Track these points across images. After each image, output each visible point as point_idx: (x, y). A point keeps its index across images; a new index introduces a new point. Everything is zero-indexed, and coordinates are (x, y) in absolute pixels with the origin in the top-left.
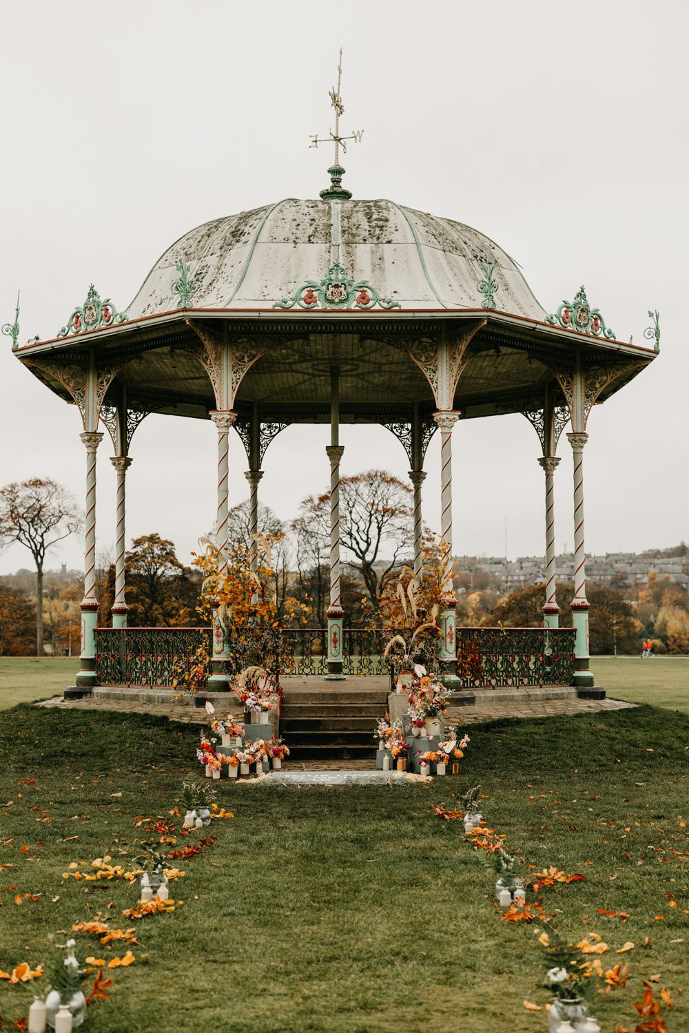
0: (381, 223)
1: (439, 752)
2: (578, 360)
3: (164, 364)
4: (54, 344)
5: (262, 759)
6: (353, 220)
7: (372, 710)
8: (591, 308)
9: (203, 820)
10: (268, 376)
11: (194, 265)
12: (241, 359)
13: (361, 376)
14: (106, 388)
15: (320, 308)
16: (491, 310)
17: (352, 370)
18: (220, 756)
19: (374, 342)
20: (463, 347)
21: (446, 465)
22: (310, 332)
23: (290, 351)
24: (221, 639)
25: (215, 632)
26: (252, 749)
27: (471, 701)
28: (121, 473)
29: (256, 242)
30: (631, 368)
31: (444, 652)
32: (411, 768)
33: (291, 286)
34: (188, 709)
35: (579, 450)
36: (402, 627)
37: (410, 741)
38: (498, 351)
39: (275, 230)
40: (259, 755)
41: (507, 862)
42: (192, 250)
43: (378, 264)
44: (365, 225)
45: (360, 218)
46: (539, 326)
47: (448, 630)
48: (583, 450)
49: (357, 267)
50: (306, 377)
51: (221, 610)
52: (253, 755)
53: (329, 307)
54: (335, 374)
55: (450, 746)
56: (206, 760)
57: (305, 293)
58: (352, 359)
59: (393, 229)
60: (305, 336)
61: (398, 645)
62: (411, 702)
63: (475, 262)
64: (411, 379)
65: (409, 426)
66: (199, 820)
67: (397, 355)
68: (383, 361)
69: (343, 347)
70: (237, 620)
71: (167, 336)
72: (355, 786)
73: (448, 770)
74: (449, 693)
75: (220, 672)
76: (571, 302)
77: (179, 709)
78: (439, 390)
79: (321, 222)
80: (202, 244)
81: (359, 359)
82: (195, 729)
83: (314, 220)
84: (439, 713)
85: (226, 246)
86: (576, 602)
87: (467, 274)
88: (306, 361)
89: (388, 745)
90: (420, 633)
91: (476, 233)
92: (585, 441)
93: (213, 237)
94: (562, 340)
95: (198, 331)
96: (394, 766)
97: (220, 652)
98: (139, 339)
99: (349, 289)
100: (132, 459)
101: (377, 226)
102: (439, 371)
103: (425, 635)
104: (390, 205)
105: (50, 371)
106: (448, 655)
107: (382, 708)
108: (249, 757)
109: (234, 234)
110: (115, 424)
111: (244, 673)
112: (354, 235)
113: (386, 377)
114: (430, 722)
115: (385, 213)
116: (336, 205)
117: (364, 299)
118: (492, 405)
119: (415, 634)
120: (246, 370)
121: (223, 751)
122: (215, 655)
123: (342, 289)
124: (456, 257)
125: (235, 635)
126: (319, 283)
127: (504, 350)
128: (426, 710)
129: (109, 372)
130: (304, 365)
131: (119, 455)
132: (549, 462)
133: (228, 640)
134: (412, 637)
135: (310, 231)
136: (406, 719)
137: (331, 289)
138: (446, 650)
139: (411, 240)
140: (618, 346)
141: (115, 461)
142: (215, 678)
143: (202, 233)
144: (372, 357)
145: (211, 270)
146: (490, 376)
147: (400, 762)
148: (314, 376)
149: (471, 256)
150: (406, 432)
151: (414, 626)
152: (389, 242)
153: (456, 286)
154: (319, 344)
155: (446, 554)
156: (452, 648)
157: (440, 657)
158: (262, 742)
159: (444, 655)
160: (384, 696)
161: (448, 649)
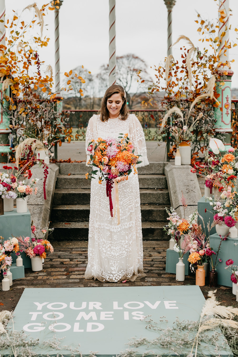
7: (150, 182)
31: (220, 123)
47: (225, 101)
61: (177, 117)
90: (197, 104)
103: (202, 106)
106: (224, 126)
107: (159, 179)
119: (192, 106)
125: (13, 107)
134: (188, 108)
138: (222, 121)
151: (191, 96)
155: (224, 23)
156: (227, 119)
157: (217, 129)
158: (15, 241)
159: (220, 126)
160: (161, 167)
161: (224, 120)
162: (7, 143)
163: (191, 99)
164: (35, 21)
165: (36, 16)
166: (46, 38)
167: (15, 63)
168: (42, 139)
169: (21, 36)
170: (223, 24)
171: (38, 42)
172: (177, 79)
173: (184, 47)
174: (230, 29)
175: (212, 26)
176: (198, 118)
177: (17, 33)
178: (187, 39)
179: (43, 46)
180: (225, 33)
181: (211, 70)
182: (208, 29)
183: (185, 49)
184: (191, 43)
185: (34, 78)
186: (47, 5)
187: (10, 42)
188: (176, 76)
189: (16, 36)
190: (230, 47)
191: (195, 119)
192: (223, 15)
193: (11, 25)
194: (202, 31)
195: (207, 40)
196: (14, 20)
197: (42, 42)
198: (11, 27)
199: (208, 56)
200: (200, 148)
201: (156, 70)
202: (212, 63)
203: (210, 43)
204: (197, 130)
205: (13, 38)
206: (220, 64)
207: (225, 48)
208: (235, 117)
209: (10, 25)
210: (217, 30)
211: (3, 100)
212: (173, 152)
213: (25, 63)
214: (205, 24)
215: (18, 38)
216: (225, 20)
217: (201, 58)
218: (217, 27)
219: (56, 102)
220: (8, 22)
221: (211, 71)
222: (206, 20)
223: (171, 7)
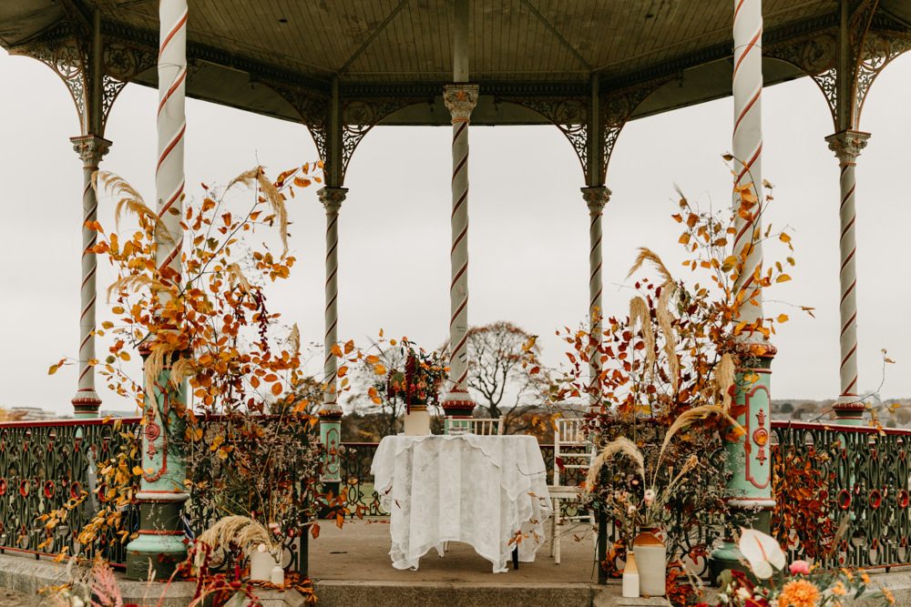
24: (159, 442)
28: (89, 164)
31: (741, 482)
47: (754, 425)
61: (626, 464)
75: (157, 529)
90: (681, 432)
97: (157, 476)
100: (110, 143)
106: (753, 493)
119: (669, 435)
122: (144, 485)
125: (195, 434)
131: (86, 133)
133: (178, 446)
134: (658, 441)
138: (748, 478)
141: (79, 144)
151: (663, 411)
155: (751, 221)
156: (761, 472)
157: (732, 498)
159: (743, 491)
160: (583, 598)
161: (752, 474)
162: (177, 528)
163: (664, 418)
164: (257, 214)
165: (261, 200)
166: (287, 256)
167: (203, 319)
169: (221, 251)
170: (746, 222)
171: (263, 266)
172: (626, 365)
173: (646, 280)
174: (766, 235)
175: (718, 229)
176: (684, 470)
177: (212, 243)
178: (655, 258)
179: (278, 278)
180: (752, 245)
181: (715, 342)
182: (707, 238)
183: (650, 287)
184: (663, 270)
185: (252, 357)
186: (293, 172)
187: (194, 265)
188: (623, 356)
189: (208, 250)
190: (767, 282)
191: (676, 473)
192: (750, 199)
193: (196, 221)
194: (692, 240)
195: (705, 264)
196: (206, 209)
197: (276, 266)
198: (197, 226)
199: (709, 306)
200: (687, 549)
201: (569, 340)
202: (719, 324)
203: (712, 271)
204: (679, 499)
205: (200, 256)
206: (742, 326)
207: (753, 284)
208: (781, 467)
209: (193, 221)
210: (731, 238)
211: (168, 413)
212: (614, 559)
213: (227, 319)
214: (698, 225)
215: (213, 256)
216: (754, 211)
217: (691, 310)
218: (729, 230)
219: (307, 420)
220: (189, 216)
221: (715, 346)
222: (703, 215)
223: (600, 206)
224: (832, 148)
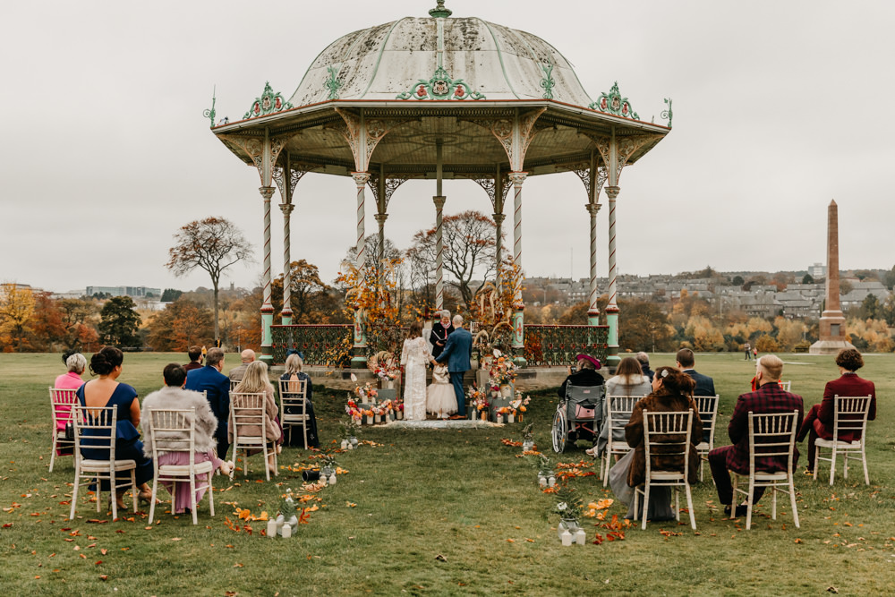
0: (472, 36)
1: (509, 408)
2: (614, 134)
3: (317, 138)
4: (241, 124)
5: (389, 412)
6: (453, 33)
8: (622, 98)
9: (353, 445)
10: (391, 145)
11: (339, 67)
12: (373, 135)
13: (459, 145)
14: (277, 155)
15: (429, 99)
16: (550, 100)
17: (452, 141)
18: (361, 410)
19: (467, 122)
20: (530, 126)
21: (517, 210)
22: (422, 116)
23: (407, 128)
24: (360, 332)
25: (356, 327)
26: (383, 406)
27: (533, 375)
28: (287, 215)
29: (383, 50)
30: (651, 140)
32: (491, 418)
33: (408, 82)
34: (338, 380)
35: (613, 199)
36: (485, 324)
37: (490, 400)
38: (555, 128)
39: (397, 41)
40: (387, 409)
41: (545, 461)
42: (337, 55)
43: (471, 65)
44: (461, 37)
45: (457, 31)
46: (584, 111)
47: (518, 327)
48: (616, 199)
49: (456, 68)
50: (419, 146)
51: (359, 312)
52: (384, 409)
53: (435, 98)
54: (439, 144)
55: (517, 404)
56: (351, 412)
57: (418, 88)
58: (452, 133)
59: (481, 40)
60: (418, 118)
61: (485, 337)
62: (491, 374)
63: (540, 63)
64: (494, 147)
65: (493, 181)
66: (350, 445)
67: (484, 131)
68: (474, 134)
69: (445, 125)
70: (371, 319)
71: (320, 118)
72: (452, 429)
73: (516, 420)
74: (516, 368)
75: (360, 355)
76: (608, 93)
77: (332, 381)
78: (513, 157)
79: (430, 35)
80: (344, 50)
81: (457, 133)
82: (343, 394)
83: (424, 33)
84: (510, 382)
85: (362, 53)
86: (609, 307)
87: (534, 72)
88: (418, 135)
89: (475, 403)
90: (498, 328)
91: (542, 41)
92: (618, 193)
93: (353, 45)
94: (601, 120)
95: (343, 115)
96: (479, 416)
97: (360, 341)
98: (300, 120)
99: (450, 85)
100: (294, 206)
101: (470, 38)
102: (513, 144)
103: (501, 329)
104: (479, 22)
105: (237, 143)
106: (518, 344)
107: (471, 379)
108: (381, 411)
109: (367, 44)
110: (282, 180)
111: (377, 355)
112: (453, 45)
113: (476, 146)
114: (504, 388)
115: (476, 28)
116: (441, 21)
117: (460, 92)
118: (553, 166)
119: (495, 329)
120: (376, 143)
121: (363, 407)
122: (356, 343)
123: (445, 85)
124: (526, 60)
125: (370, 329)
126: (428, 81)
127: (560, 127)
128: (501, 380)
129: (279, 144)
130: (417, 138)
131: (285, 203)
132: (593, 207)
133: (365, 333)
134: (492, 331)
135: (422, 42)
136: (488, 386)
137: (437, 85)
138: (516, 340)
139: (494, 48)
140: (641, 125)
141: (282, 207)
142: (356, 359)
143: (344, 42)
144: (466, 132)
145: (351, 70)
146: (551, 145)
147: (483, 414)
148: (424, 145)
149: (537, 59)
150: (491, 185)
151: (493, 323)
152: (478, 49)
153: (526, 82)
154: (428, 123)
156: (520, 338)
157: (512, 345)
158: (389, 401)
159: (515, 343)
161: (518, 339)
162: (365, 355)
168: (390, 351)
208: (527, 337)
223: (501, 222)
224: (588, 209)
